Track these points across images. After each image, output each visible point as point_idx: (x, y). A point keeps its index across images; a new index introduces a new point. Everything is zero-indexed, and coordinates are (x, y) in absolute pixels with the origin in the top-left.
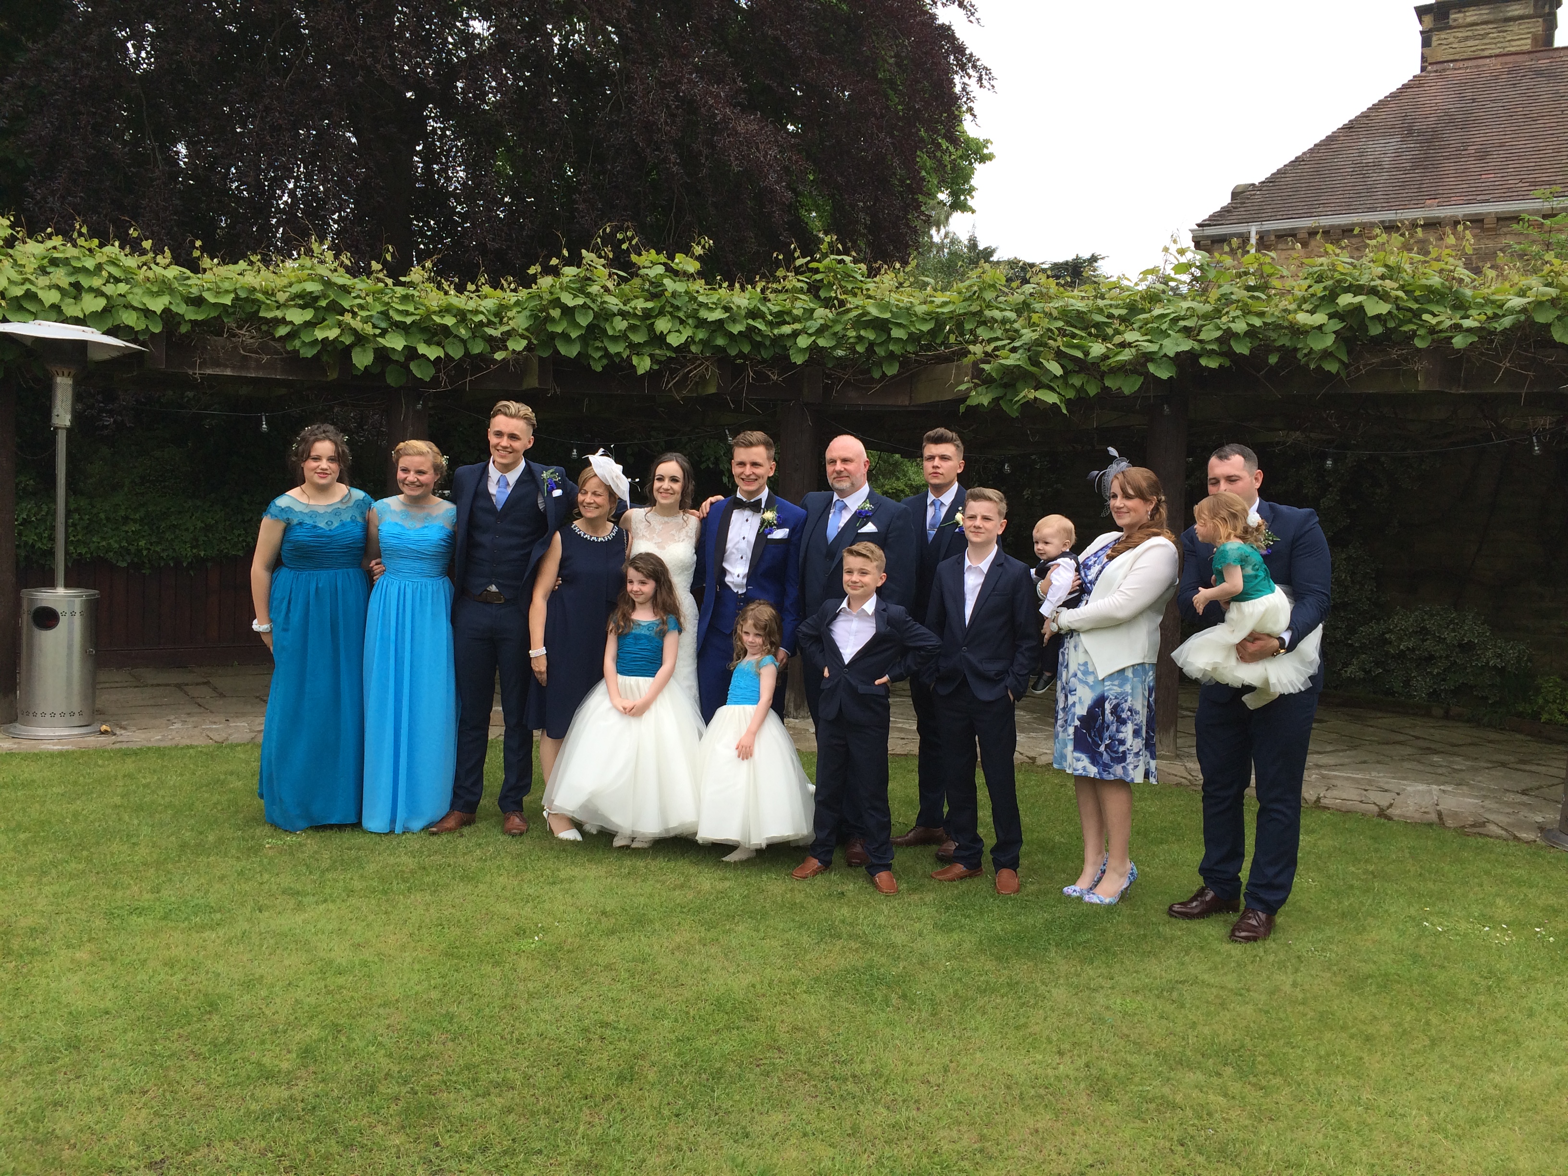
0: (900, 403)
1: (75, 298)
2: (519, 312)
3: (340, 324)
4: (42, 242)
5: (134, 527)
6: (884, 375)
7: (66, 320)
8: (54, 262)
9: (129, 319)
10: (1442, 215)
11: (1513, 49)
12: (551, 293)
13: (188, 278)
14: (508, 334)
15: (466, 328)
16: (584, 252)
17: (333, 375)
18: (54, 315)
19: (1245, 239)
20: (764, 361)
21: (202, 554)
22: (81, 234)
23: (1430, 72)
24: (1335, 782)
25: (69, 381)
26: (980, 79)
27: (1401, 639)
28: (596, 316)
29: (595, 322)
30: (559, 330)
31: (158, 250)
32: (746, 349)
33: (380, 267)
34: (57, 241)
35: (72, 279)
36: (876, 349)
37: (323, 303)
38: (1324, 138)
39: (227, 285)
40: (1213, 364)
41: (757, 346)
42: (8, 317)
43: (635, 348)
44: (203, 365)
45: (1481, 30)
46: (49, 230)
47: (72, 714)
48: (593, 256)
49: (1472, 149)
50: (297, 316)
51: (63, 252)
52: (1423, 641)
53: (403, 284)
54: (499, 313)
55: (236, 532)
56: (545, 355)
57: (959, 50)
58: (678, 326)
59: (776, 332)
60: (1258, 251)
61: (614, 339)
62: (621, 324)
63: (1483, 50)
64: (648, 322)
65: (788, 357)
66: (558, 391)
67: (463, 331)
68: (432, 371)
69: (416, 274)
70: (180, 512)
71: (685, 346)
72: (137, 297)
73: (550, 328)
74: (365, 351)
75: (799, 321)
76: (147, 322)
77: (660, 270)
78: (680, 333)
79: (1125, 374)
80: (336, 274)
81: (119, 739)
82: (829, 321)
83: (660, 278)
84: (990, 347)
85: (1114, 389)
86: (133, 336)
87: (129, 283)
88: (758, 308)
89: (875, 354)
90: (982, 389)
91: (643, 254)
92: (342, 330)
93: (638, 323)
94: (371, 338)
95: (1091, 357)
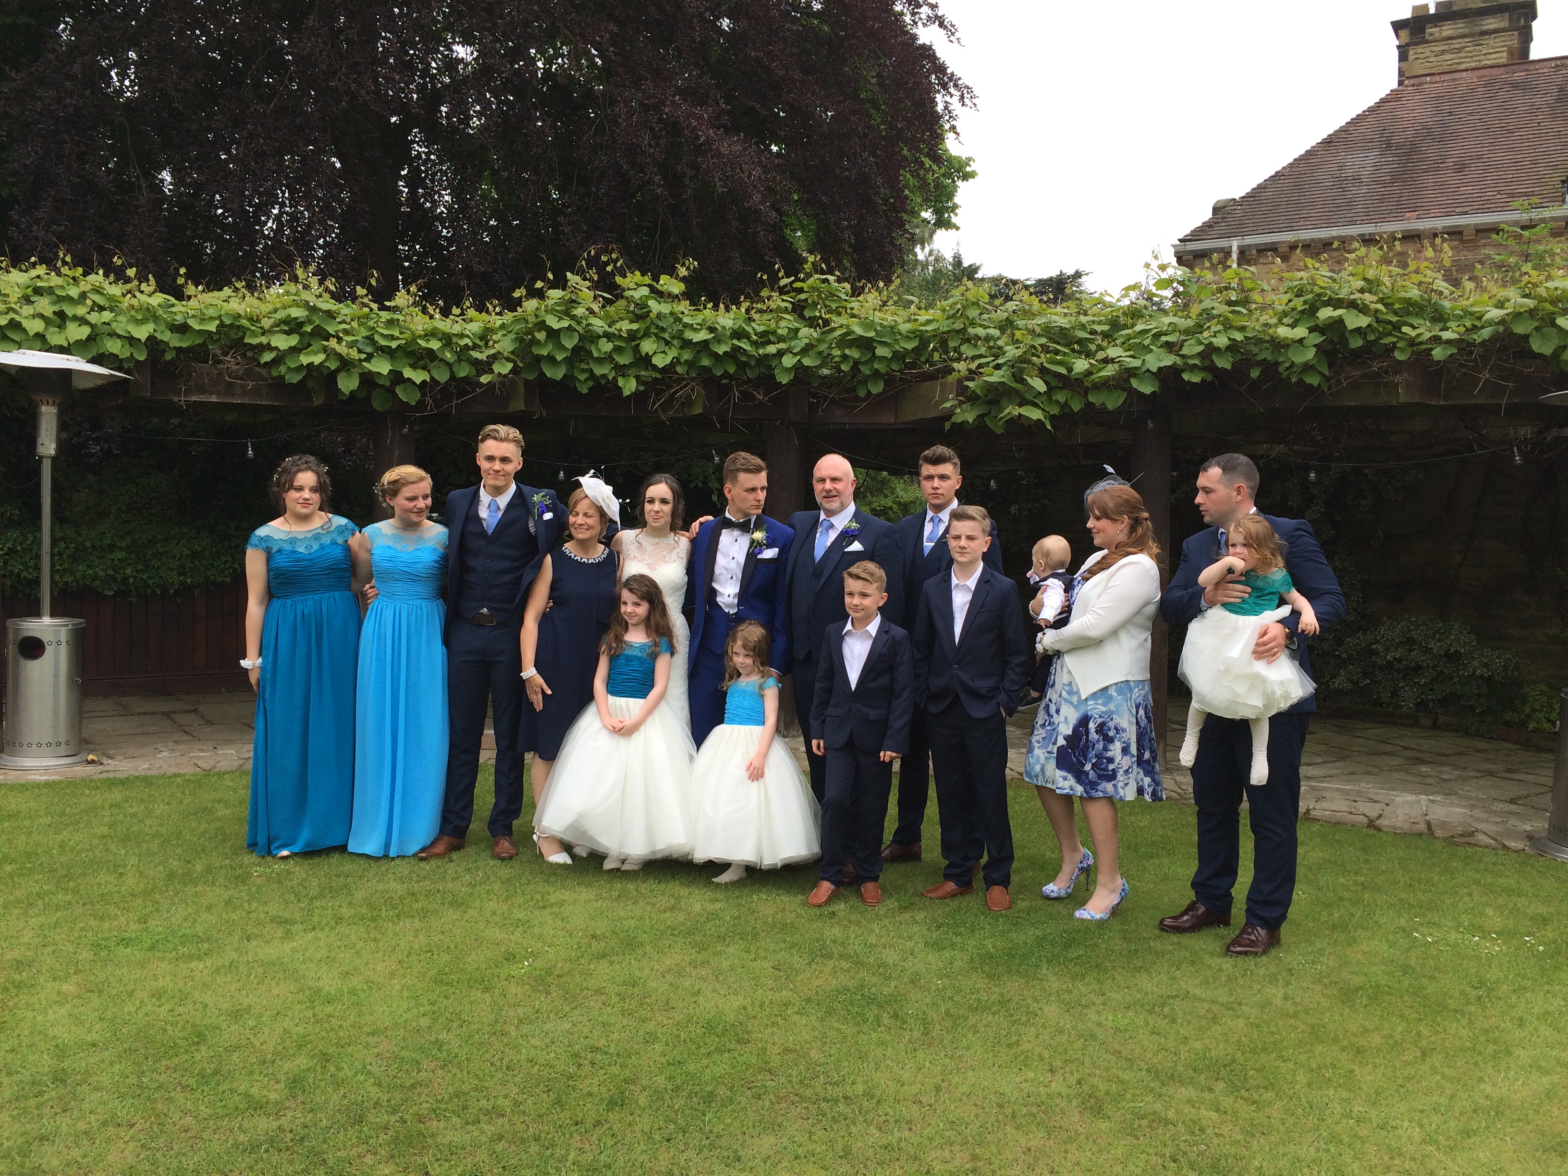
0: (885, 421)
1: (59, 327)
2: (504, 335)
3: (325, 350)
4: (26, 271)
5: (120, 555)
6: (869, 393)
7: (50, 349)
8: (38, 291)
9: (114, 347)
10: (1422, 228)
11: (1489, 62)
12: (537, 316)
14: (493, 358)
15: (452, 351)
16: (569, 274)
17: (318, 401)
18: (38, 344)
19: (1227, 253)
20: (750, 381)
21: (189, 581)
22: (65, 263)
23: (1407, 86)
24: (1324, 794)
25: (54, 410)
26: (962, 98)
27: (1388, 650)
28: (582, 338)
29: (581, 344)
30: (545, 352)
31: (142, 278)
32: (732, 370)
33: (365, 292)
34: (41, 270)
35: (56, 308)
36: (862, 368)
37: (308, 329)
38: (1303, 152)
39: (211, 312)
40: (1196, 379)
41: (742, 366)
43: (621, 370)
44: (188, 392)
45: (1457, 44)
46: (33, 259)
47: (59, 744)
48: (577, 278)
49: (1450, 162)
50: (282, 342)
51: (47, 280)
52: (1410, 651)
53: (388, 309)
54: (485, 336)
55: (223, 559)
56: (531, 377)
57: (941, 69)
58: (663, 347)
59: (761, 351)
60: (1239, 265)
61: (600, 361)
62: (606, 346)
63: (1459, 63)
64: (634, 344)
65: (773, 377)
66: (545, 413)
67: (449, 355)
68: (418, 395)
69: (401, 299)
70: (166, 540)
71: (671, 367)
72: (122, 325)
73: (536, 351)
74: (350, 376)
75: (784, 341)
76: (132, 350)
77: (645, 292)
78: (666, 354)
79: (1109, 389)
80: (321, 299)
81: (107, 768)
82: (813, 341)
83: (645, 299)
84: (974, 364)
85: (1098, 405)
86: (118, 365)
87: (113, 311)
88: (743, 329)
89: (860, 373)
90: (967, 406)
91: (628, 276)
92: (328, 355)
93: (623, 345)
94: (357, 363)
95: (1074, 373)
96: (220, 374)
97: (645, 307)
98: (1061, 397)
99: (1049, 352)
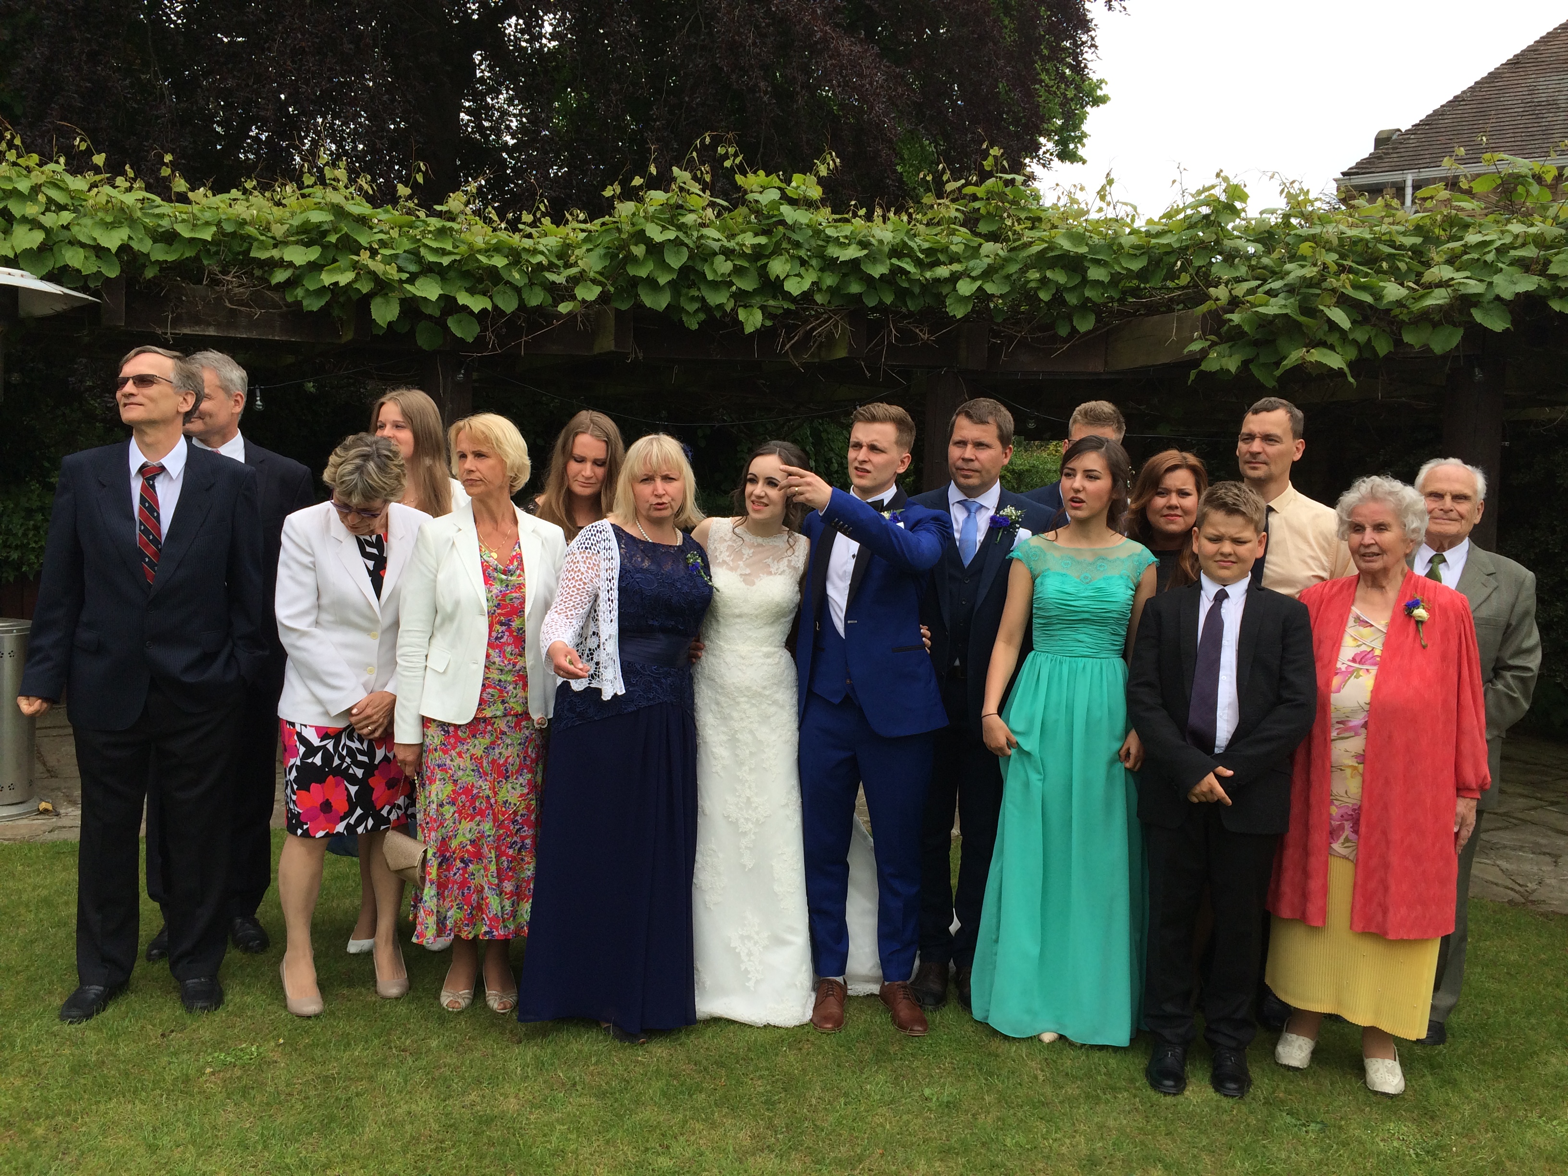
0: (1090, 369)
2: (588, 250)
3: (355, 266)
6: (1074, 330)
9: (74, 258)
12: (633, 224)
13: (159, 206)
14: (575, 281)
15: (521, 271)
16: (675, 170)
17: (348, 336)
19: (1399, 189)
20: (911, 314)
22: (12, 147)
28: (692, 255)
29: (690, 263)
30: (643, 273)
31: (114, 169)
32: (888, 300)
33: (408, 192)
36: (1066, 296)
37: (333, 238)
39: (208, 216)
41: (902, 294)
43: (741, 297)
44: (177, 322)
48: (686, 176)
50: (299, 256)
53: (440, 215)
54: (564, 254)
56: (624, 307)
58: (798, 269)
59: (928, 275)
61: (715, 285)
62: (724, 266)
64: (759, 264)
65: (943, 309)
66: (641, 356)
67: (517, 276)
68: (477, 329)
69: (455, 202)
71: (807, 296)
72: (85, 230)
73: (632, 271)
74: (388, 302)
75: (959, 261)
76: (99, 263)
77: (775, 195)
78: (802, 277)
79: (1435, 325)
80: (351, 202)
81: (60, 824)
82: (998, 260)
83: (775, 205)
84: (1240, 289)
85: (1417, 347)
86: (81, 284)
87: (75, 211)
88: (905, 244)
89: (1064, 303)
90: (1223, 348)
91: (750, 175)
92: (358, 274)
93: (746, 264)
94: (396, 285)
95: (1385, 302)
97: (773, 216)
98: (1361, 336)
99: (1349, 272)
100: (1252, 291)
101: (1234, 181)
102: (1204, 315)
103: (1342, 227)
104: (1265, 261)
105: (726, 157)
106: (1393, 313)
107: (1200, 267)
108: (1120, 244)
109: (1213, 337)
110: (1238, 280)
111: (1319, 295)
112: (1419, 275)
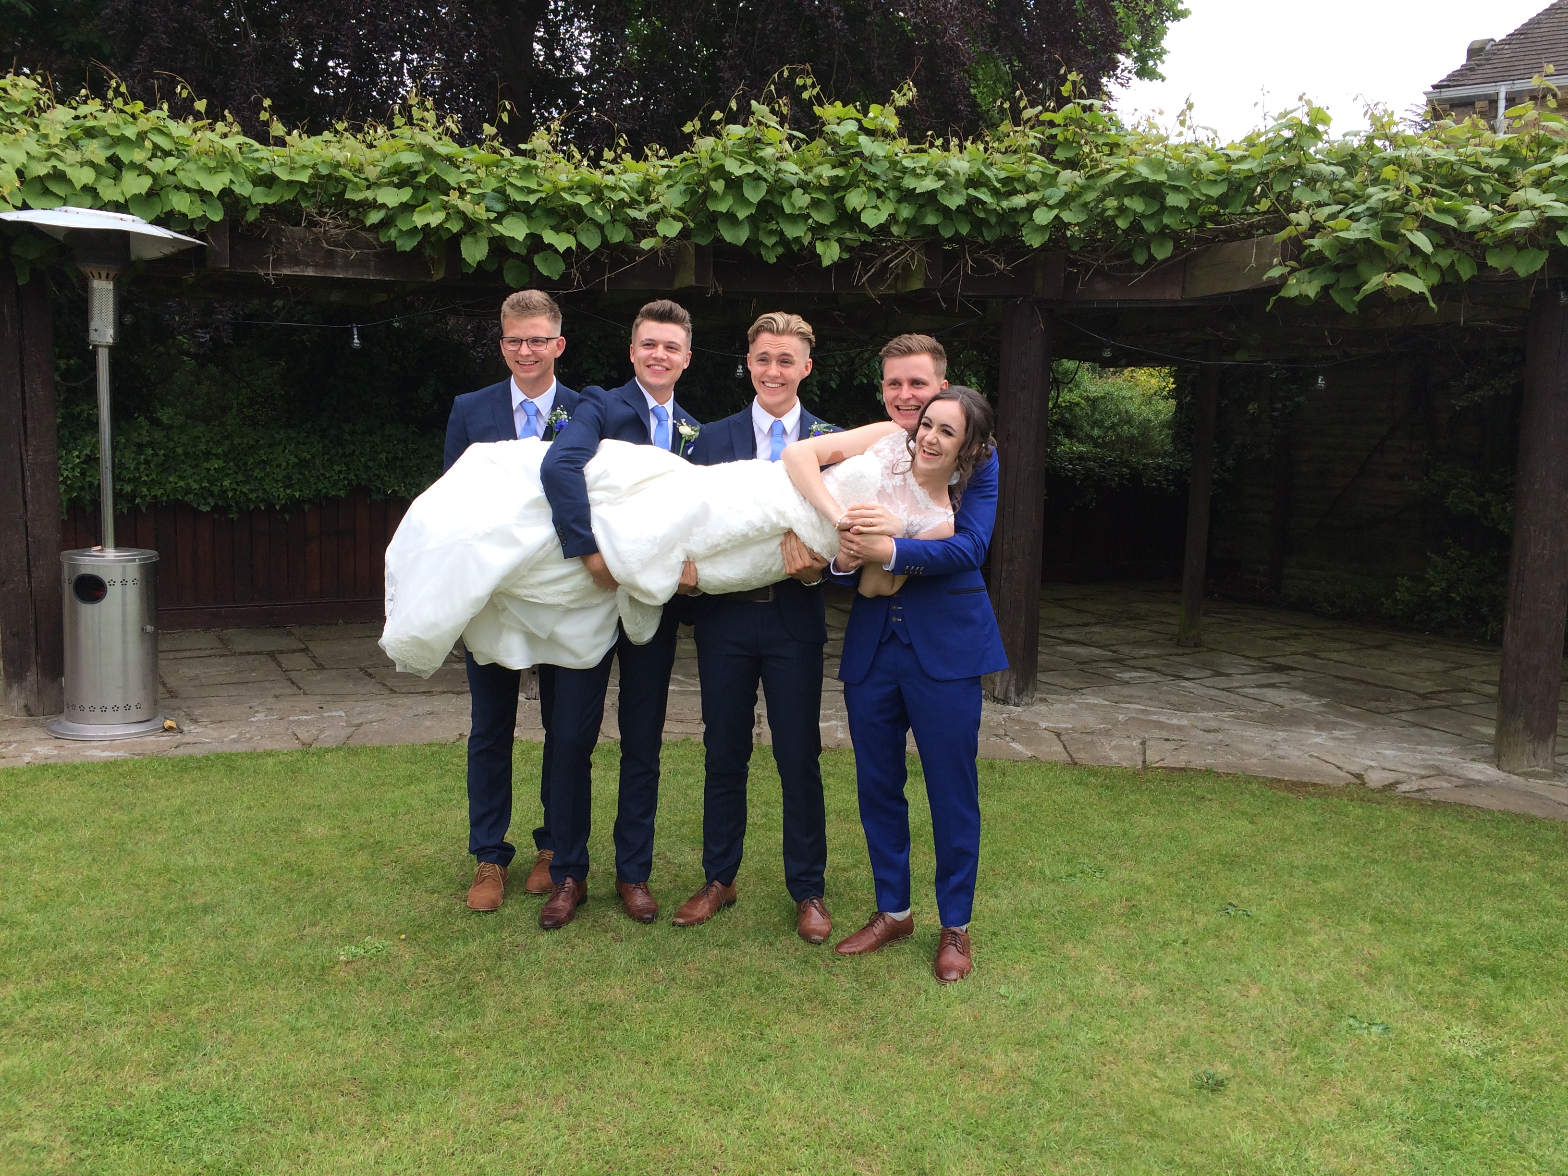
0: (1168, 296)
1: (114, 179)
2: (669, 187)
3: (445, 206)
4: (74, 108)
5: (216, 464)
6: (1151, 258)
7: (105, 206)
8: (90, 133)
9: (181, 203)
12: (713, 160)
13: (257, 150)
14: (655, 217)
15: (603, 208)
16: (753, 102)
17: (438, 275)
18: (89, 200)
19: (1494, 101)
20: (987, 244)
21: (297, 495)
25: (109, 286)
28: (770, 189)
29: (769, 198)
30: (723, 208)
31: (214, 115)
32: (964, 230)
33: (494, 131)
34: (94, 105)
35: (109, 153)
36: (1144, 224)
37: (423, 179)
39: (304, 159)
41: (978, 224)
42: (30, 202)
43: (819, 232)
44: (278, 263)
46: (83, 92)
47: (127, 708)
48: (765, 109)
50: (391, 197)
51: (101, 119)
53: (523, 153)
54: (645, 189)
55: (337, 468)
56: (704, 241)
58: (875, 201)
59: (1005, 204)
61: (793, 219)
62: (801, 199)
64: (836, 196)
65: (1020, 238)
66: (720, 290)
67: (600, 213)
68: (562, 267)
69: (540, 140)
70: (270, 446)
71: (883, 229)
72: (190, 175)
73: (712, 206)
74: (477, 241)
75: (1036, 189)
76: (205, 207)
77: (852, 126)
78: (879, 209)
79: (1520, 248)
80: (440, 142)
81: (185, 740)
82: (1076, 188)
83: (853, 136)
84: (1322, 214)
85: (1501, 270)
86: (188, 227)
87: (180, 154)
88: (982, 173)
89: (1142, 230)
90: (1303, 274)
91: (826, 106)
92: (448, 214)
93: (823, 197)
94: (485, 224)
95: (1468, 226)
96: (317, 240)
97: (852, 147)
98: (1443, 260)
99: (1433, 195)
100: (1333, 216)
101: (1316, 104)
102: (1284, 242)
103: (1426, 149)
104: (1348, 185)
105: (804, 87)
106: (1477, 237)
107: (1280, 193)
108: (1200, 172)
109: (1293, 263)
110: (1319, 205)
111: (1401, 219)
112: (1505, 196)
